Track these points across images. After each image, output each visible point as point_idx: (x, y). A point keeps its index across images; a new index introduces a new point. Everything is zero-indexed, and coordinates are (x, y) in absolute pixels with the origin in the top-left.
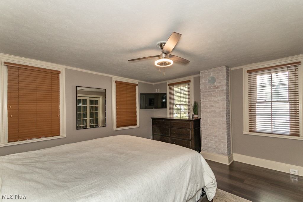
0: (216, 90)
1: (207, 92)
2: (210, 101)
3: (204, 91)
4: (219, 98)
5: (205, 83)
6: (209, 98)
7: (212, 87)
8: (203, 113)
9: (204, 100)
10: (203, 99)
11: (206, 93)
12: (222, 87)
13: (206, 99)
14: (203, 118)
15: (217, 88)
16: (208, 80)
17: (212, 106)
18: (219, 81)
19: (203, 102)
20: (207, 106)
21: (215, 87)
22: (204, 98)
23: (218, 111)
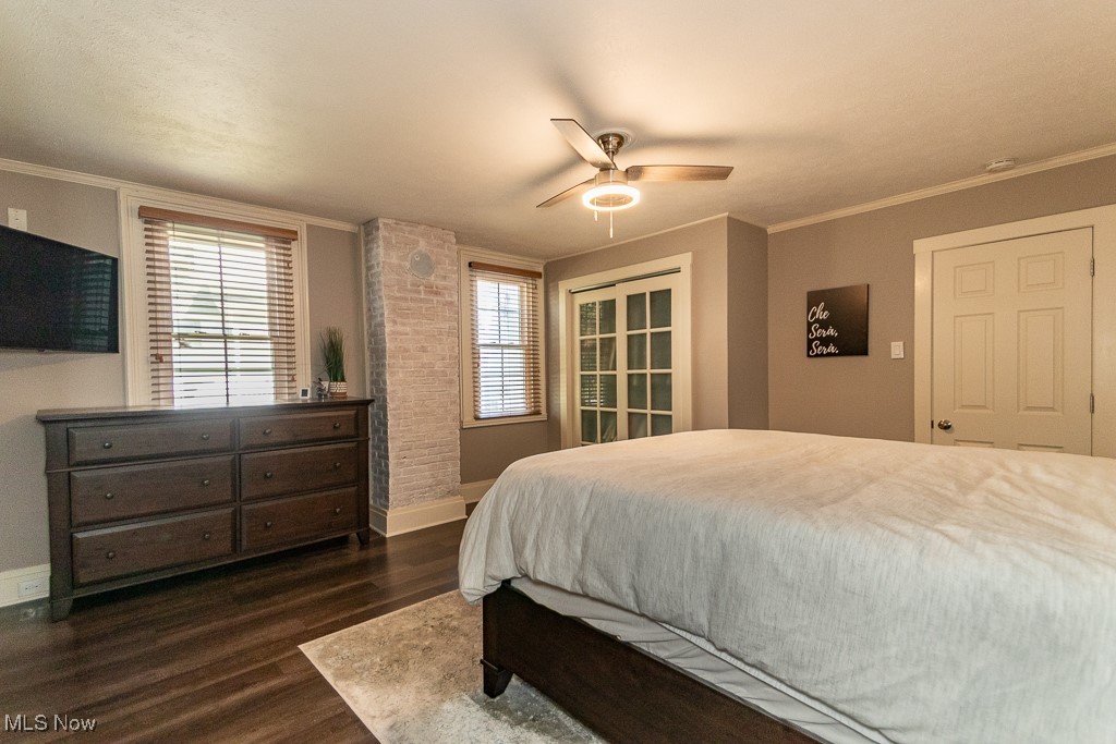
0: (435, 298)
1: (406, 299)
2: (417, 332)
3: (398, 295)
4: (442, 326)
5: (400, 265)
6: (412, 321)
7: (421, 288)
8: (393, 374)
9: (399, 328)
10: (395, 322)
11: (404, 305)
12: (451, 295)
13: (403, 324)
14: (394, 391)
15: (437, 293)
16: (409, 259)
17: (424, 350)
18: (442, 273)
19: (394, 333)
20: (406, 351)
21: (433, 291)
22: (399, 320)
23: (439, 366)
